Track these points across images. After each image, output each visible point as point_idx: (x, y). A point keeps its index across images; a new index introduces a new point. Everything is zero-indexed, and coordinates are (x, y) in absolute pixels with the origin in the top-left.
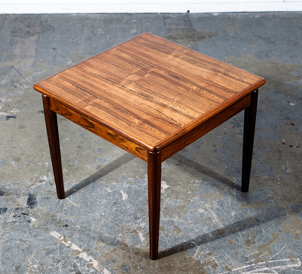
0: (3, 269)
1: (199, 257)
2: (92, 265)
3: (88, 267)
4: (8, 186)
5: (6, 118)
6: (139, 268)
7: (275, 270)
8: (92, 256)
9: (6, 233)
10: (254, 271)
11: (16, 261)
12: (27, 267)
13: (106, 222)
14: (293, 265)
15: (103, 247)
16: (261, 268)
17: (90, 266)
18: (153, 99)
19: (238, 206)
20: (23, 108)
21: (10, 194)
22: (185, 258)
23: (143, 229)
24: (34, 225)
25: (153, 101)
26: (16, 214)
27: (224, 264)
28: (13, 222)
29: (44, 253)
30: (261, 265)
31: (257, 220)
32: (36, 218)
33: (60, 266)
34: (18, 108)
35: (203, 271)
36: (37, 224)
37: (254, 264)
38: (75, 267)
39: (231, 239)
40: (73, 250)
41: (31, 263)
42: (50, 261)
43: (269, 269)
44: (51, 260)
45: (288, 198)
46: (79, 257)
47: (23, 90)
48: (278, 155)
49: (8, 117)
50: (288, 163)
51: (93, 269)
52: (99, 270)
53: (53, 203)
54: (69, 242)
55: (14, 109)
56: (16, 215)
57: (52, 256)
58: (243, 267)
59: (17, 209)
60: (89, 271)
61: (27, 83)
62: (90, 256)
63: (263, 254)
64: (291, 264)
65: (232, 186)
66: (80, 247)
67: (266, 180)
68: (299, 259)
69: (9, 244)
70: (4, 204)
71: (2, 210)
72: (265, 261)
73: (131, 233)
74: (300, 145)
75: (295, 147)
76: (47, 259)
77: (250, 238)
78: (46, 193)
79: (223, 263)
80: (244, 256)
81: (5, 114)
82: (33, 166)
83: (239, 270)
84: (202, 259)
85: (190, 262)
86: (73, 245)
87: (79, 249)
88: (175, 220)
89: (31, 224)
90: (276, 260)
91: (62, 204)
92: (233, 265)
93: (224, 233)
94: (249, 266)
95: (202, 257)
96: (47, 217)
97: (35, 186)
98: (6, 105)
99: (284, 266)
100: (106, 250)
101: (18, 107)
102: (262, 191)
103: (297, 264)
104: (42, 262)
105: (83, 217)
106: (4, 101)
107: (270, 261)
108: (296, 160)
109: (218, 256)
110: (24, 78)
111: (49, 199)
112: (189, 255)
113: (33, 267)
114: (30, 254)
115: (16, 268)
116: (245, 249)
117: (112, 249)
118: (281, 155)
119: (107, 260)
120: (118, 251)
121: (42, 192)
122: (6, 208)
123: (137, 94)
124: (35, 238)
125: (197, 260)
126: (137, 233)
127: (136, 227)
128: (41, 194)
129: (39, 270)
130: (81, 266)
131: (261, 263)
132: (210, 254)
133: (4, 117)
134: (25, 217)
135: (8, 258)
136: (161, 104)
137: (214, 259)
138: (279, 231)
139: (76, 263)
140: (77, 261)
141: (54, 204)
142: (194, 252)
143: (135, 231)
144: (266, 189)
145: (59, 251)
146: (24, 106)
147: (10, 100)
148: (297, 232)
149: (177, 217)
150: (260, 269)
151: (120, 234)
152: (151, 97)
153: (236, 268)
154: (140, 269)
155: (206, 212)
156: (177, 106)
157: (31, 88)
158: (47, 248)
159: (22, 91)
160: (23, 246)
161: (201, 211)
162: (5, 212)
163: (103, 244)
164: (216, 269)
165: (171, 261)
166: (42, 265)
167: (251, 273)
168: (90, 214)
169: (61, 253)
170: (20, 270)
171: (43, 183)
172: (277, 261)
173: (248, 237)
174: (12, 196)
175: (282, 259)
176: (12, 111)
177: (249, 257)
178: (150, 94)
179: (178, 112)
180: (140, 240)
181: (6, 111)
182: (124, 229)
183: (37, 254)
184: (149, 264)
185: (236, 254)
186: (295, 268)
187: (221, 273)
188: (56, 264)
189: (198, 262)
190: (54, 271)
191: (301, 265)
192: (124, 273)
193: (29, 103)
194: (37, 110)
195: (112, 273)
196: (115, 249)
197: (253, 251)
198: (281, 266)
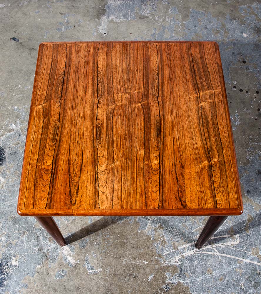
1: (150, 231)
3: (50, 241)
6: (95, 243)
7: (216, 248)
10: (198, 249)
14: (232, 243)
17: (52, 240)
22: (137, 233)
24: (2, 187)
27: (172, 241)
29: (11, 221)
32: (5, 177)
33: (25, 239)
35: (153, 248)
36: (5, 185)
38: (38, 241)
42: (16, 233)
43: (211, 247)
44: (17, 231)
46: (42, 228)
48: (229, 101)
50: (238, 112)
51: (55, 243)
53: (21, 159)
57: (18, 226)
58: (188, 245)
60: (50, 246)
64: (230, 241)
68: (238, 235)
74: (249, 90)
75: (244, 91)
76: (14, 230)
78: (14, 146)
79: (171, 239)
80: (190, 230)
82: (3, 111)
83: (185, 248)
84: (152, 234)
85: (141, 237)
92: (180, 242)
94: (193, 243)
95: (153, 232)
96: (14, 177)
97: (4, 136)
99: (225, 243)
100: (66, 220)
103: (236, 241)
104: (9, 234)
107: (213, 238)
108: (244, 108)
109: (167, 230)
111: (17, 154)
112: (141, 229)
116: (192, 222)
117: (72, 220)
118: (231, 102)
119: (67, 233)
120: (77, 223)
121: (11, 145)
124: (3, 203)
125: (148, 235)
128: (10, 148)
129: (6, 244)
130: (43, 239)
132: (160, 228)
137: (163, 234)
139: (40, 236)
140: (40, 233)
141: (20, 161)
142: (146, 226)
145: (24, 220)
153: (182, 245)
154: (96, 245)
157: (5, 7)
158: (14, 216)
164: (164, 246)
165: (125, 236)
166: (9, 237)
167: (195, 252)
169: (26, 224)
171: (12, 133)
172: (219, 237)
175: (223, 235)
177: (195, 232)
183: (4, 224)
184: (104, 240)
185: (183, 228)
186: (234, 246)
187: (168, 251)
188: (22, 237)
189: (149, 238)
190: (19, 245)
191: (239, 242)
192: (81, 250)
193: (3, 26)
194: (9, 36)
195: (71, 250)
196: (74, 219)
197: (199, 224)
198: (221, 244)
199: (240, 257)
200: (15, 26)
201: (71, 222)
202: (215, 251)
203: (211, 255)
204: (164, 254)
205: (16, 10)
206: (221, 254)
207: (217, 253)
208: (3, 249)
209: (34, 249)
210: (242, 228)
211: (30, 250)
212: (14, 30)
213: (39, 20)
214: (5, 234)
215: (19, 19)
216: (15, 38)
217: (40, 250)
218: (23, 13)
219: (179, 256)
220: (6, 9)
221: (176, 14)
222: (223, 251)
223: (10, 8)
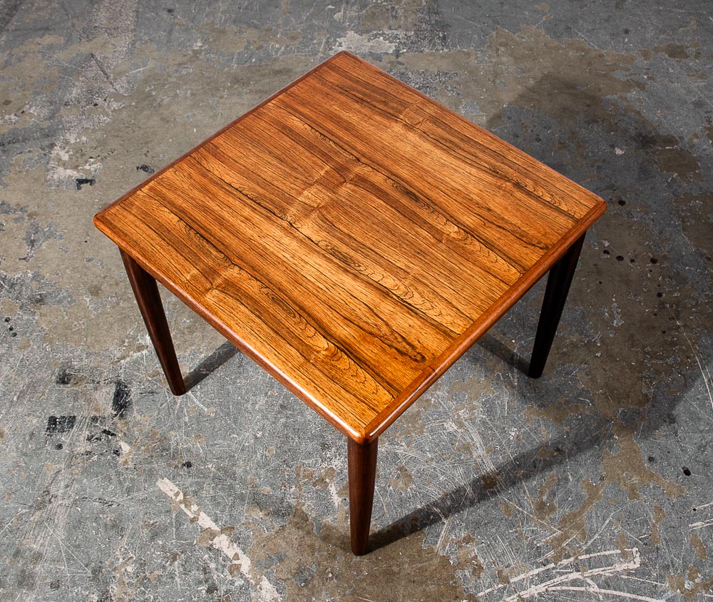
0: (69, 575)
1: (447, 547)
2: (238, 567)
3: (231, 574)
4: (78, 360)
5: (75, 183)
6: (330, 575)
7: (592, 578)
8: (239, 543)
9: (73, 480)
10: (552, 581)
11: (94, 554)
12: (115, 569)
13: (266, 457)
14: (625, 566)
15: (260, 520)
16: (566, 573)
17: (235, 569)
18: (358, 268)
19: (522, 414)
20: (109, 159)
21: (82, 379)
22: (420, 551)
23: (338, 474)
24: (126, 462)
25: (359, 275)
26: (93, 434)
27: (495, 565)
28: (88, 453)
29: (145, 533)
30: (566, 567)
31: (558, 450)
32: (130, 442)
33: (177, 570)
34: (100, 158)
35: (455, 583)
36: (132, 458)
37: (553, 565)
38: (206, 573)
39: (508, 499)
40: (202, 528)
41: (121, 560)
42: (157, 557)
43: (581, 577)
44: (159, 553)
45: (616, 392)
46: (214, 546)
47: (110, 113)
48: (596, 279)
49: (80, 182)
50: (616, 302)
51: (242, 577)
52: (252, 581)
53: (163, 405)
54: (195, 508)
55: (92, 160)
56: (92, 436)
57: (161, 543)
58: (531, 573)
59: (95, 419)
60: (232, 583)
61: (117, 96)
62: (235, 545)
63: (569, 538)
64: (621, 561)
65: (512, 361)
66: (216, 521)
67: (574, 346)
68: (637, 549)
69: (80, 510)
70: (70, 405)
71: (67, 421)
72: (574, 556)
73: (314, 485)
74: (636, 256)
75: (627, 260)
76: (153, 550)
77: (545, 498)
78: (150, 379)
79: (494, 563)
80: (533, 542)
81: (76, 175)
82: (123, 308)
83: (524, 579)
84: (452, 553)
85: (429, 560)
86: (202, 514)
87: (215, 528)
88: (400, 451)
89: (121, 460)
90: (594, 552)
91: (180, 407)
92: (513, 568)
93: (495, 484)
94: (542, 569)
95: (453, 547)
96: (150, 442)
97: (128, 359)
98: (77, 152)
99: (609, 567)
100: (265, 529)
101: (99, 156)
102: (567, 374)
104: (142, 559)
105: (221, 441)
106: (72, 142)
107: (583, 557)
108: (630, 293)
109: (484, 545)
110: (111, 83)
111: (155, 394)
112: (428, 543)
113: (126, 570)
114: (120, 537)
115: (94, 572)
116: (535, 526)
117: (277, 527)
118: (602, 281)
119: (268, 555)
120: (289, 533)
121: (142, 376)
122: (74, 417)
123: (323, 252)
124: (129, 495)
125: (444, 556)
126: (326, 485)
127: (323, 470)
128: (140, 382)
129: (136, 580)
130: (217, 569)
131: (565, 562)
132: (468, 540)
133: (73, 180)
134: (109, 441)
135: (79, 546)
136: (379, 286)
137: (476, 551)
138: (601, 479)
139: (209, 562)
140: (210, 557)
141: (164, 408)
142: (438, 536)
143: (322, 480)
144: (574, 369)
145: (174, 529)
146: (110, 153)
147: (84, 138)
148: (633, 479)
149: (403, 444)
150: (563, 577)
151: (294, 488)
152: (355, 263)
153: (519, 574)
154: (331, 579)
155: (459, 431)
156: (416, 295)
157: (124, 107)
158: (152, 522)
159: (108, 116)
160: (105, 516)
161: (451, 426)
162: (72, 426)
163: (261, 513)
164: (479, 578)
165: (393, 558)
166: (143, 565)
167: (546, 587)
168: (235, 436)
169: (179, 537)
170: (100, 578)
171: (145, 352)
172: (596, 555)
173: (542, 493)
174: (86, 387)
175: (605, 550)
176: (87, 167)
177: (543, 546)
178: (352, 253)
179: (416, 314)
180: (332, 504)
181: (76, 168)
182: (301, 474)
183: (132, 538)
184: (350, 567)
185: (519, 539)
186: (629, 573)
187: (488, 588)
188: (170, 565)
189: (445, 560)
190: (165, 583)
191: (641, 565)
192: (300, 589)
193: (120, 144)
194: (134, 163)
195: (277, 590)
196: (283, 526)
197: (551, 529)
198: (603, 569)
199: (645, 594)
200: (147, 143)
201: (276, 533)
202: (589, 585)
203: (582, 592)
204: (480, 594)
205: (146, 112)
206: (603, 591)
207: (594, 588)
208: (129, 591)
209: (198, 591)
210: (645, 534)
211: (188, 593)
212: (145, 150)
213: (195, 130)
214: (134, 559)
215: (152, 130)
216: (146, 167)
217: (210, 591)
218: (162, 119)
219: (512, 597)
220: (127, 112)
221: (475, 114)
222: (606, 584)
223: (135, 109)
